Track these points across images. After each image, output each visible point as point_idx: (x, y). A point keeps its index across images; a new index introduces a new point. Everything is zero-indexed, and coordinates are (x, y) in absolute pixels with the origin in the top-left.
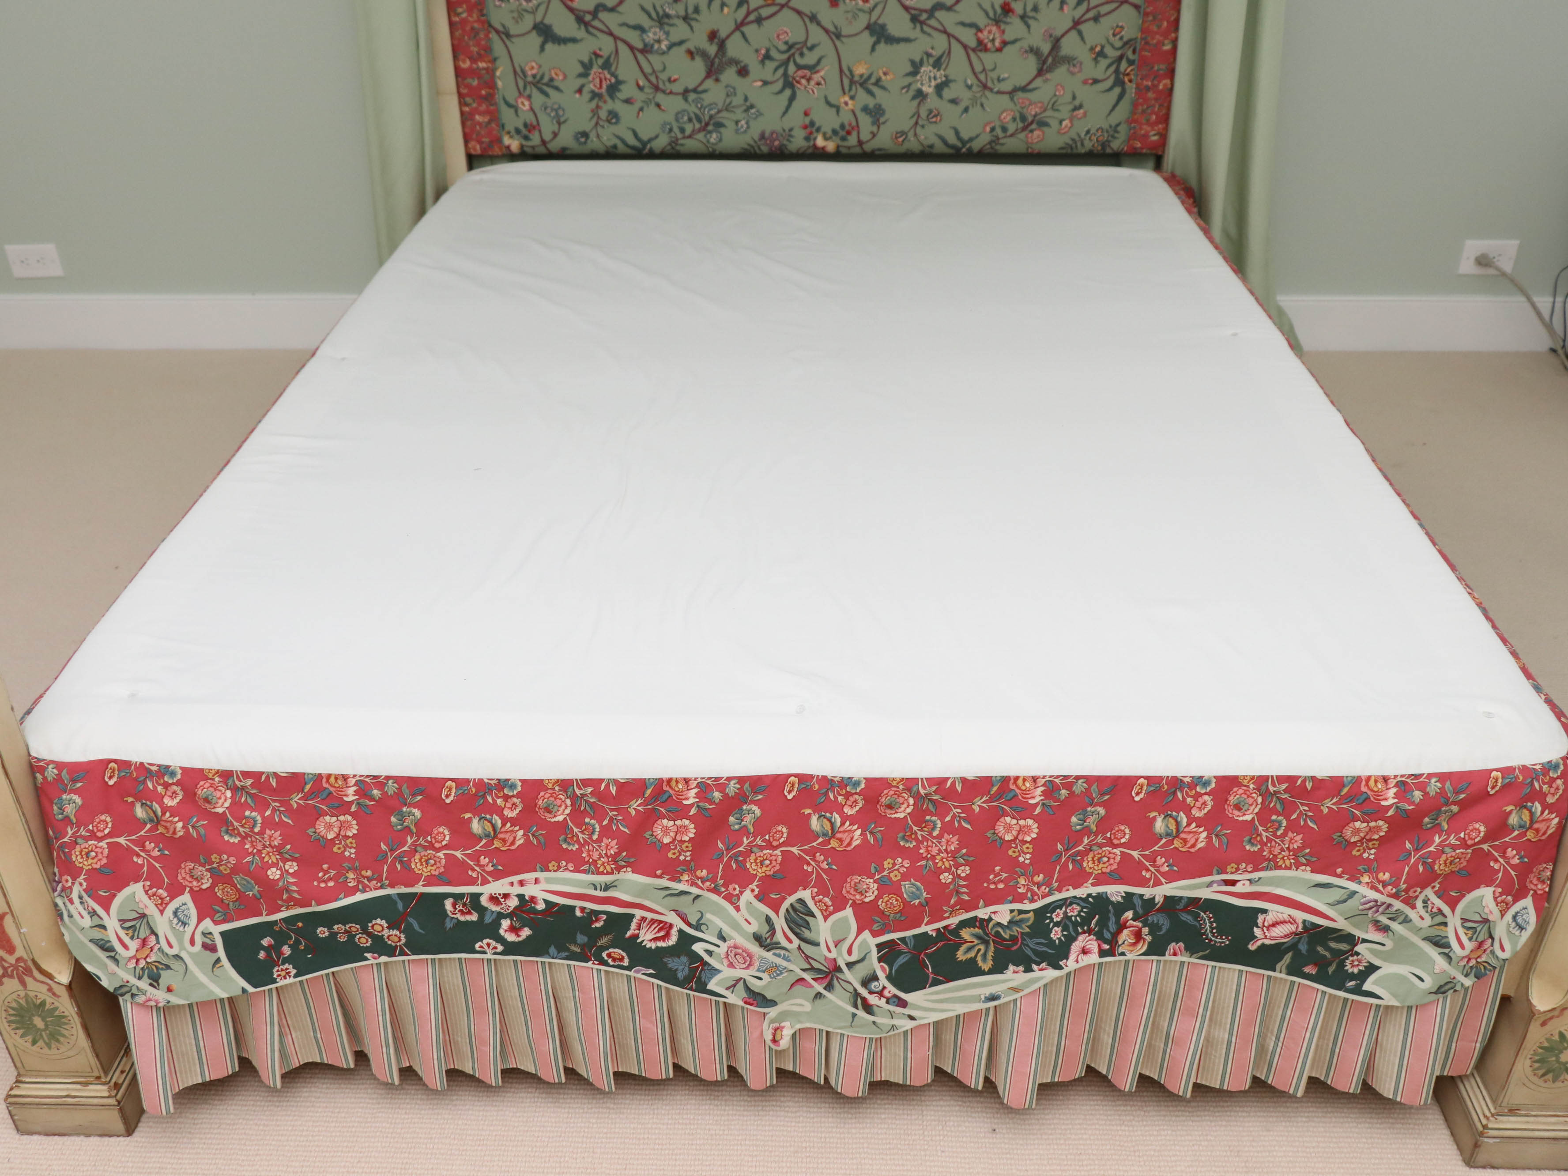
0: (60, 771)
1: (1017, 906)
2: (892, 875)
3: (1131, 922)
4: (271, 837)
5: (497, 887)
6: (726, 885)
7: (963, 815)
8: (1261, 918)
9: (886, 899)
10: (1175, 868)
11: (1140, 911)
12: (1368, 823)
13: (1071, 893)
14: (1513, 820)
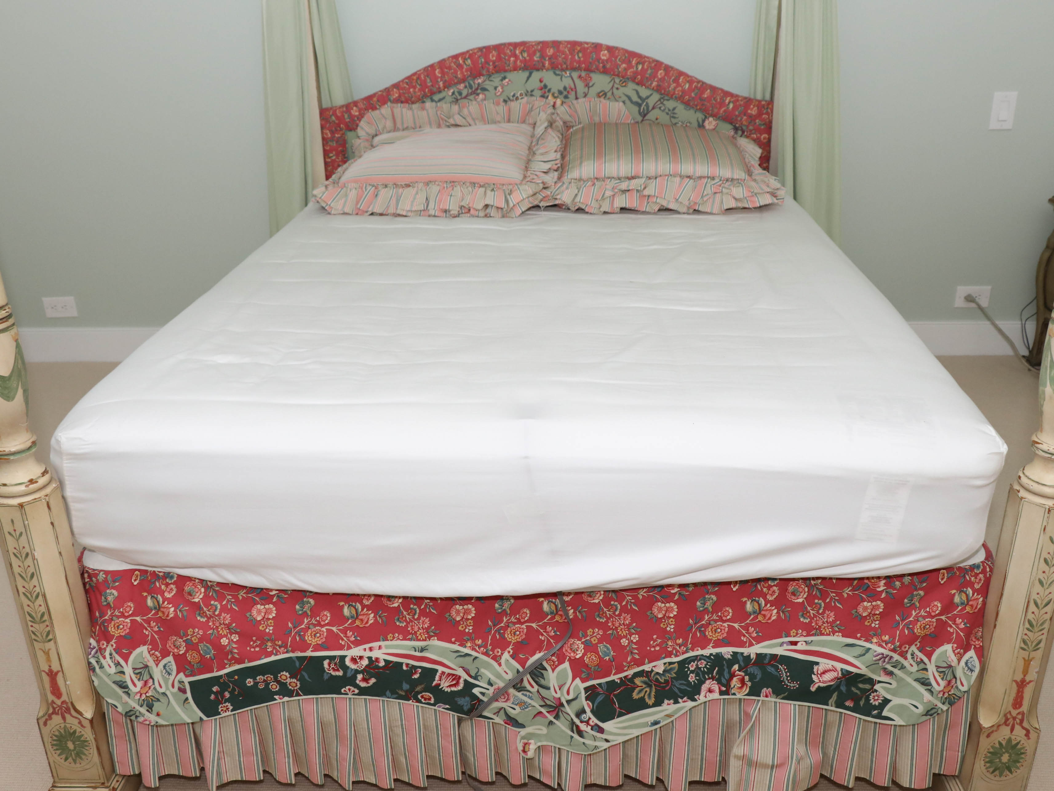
0: (107, 576)
1: (668, 660)
2: (592, 640)
3: (737, 672)
4: (224, 618)
5: (356, 651)
6: (493, 650)
7: (633, 601)
8: (815, 668)
9: (589, 656)
10: (760, 634)
11: (742, 664)
12: (871, 602)
13: (699, 652)
14: (957, 599)
